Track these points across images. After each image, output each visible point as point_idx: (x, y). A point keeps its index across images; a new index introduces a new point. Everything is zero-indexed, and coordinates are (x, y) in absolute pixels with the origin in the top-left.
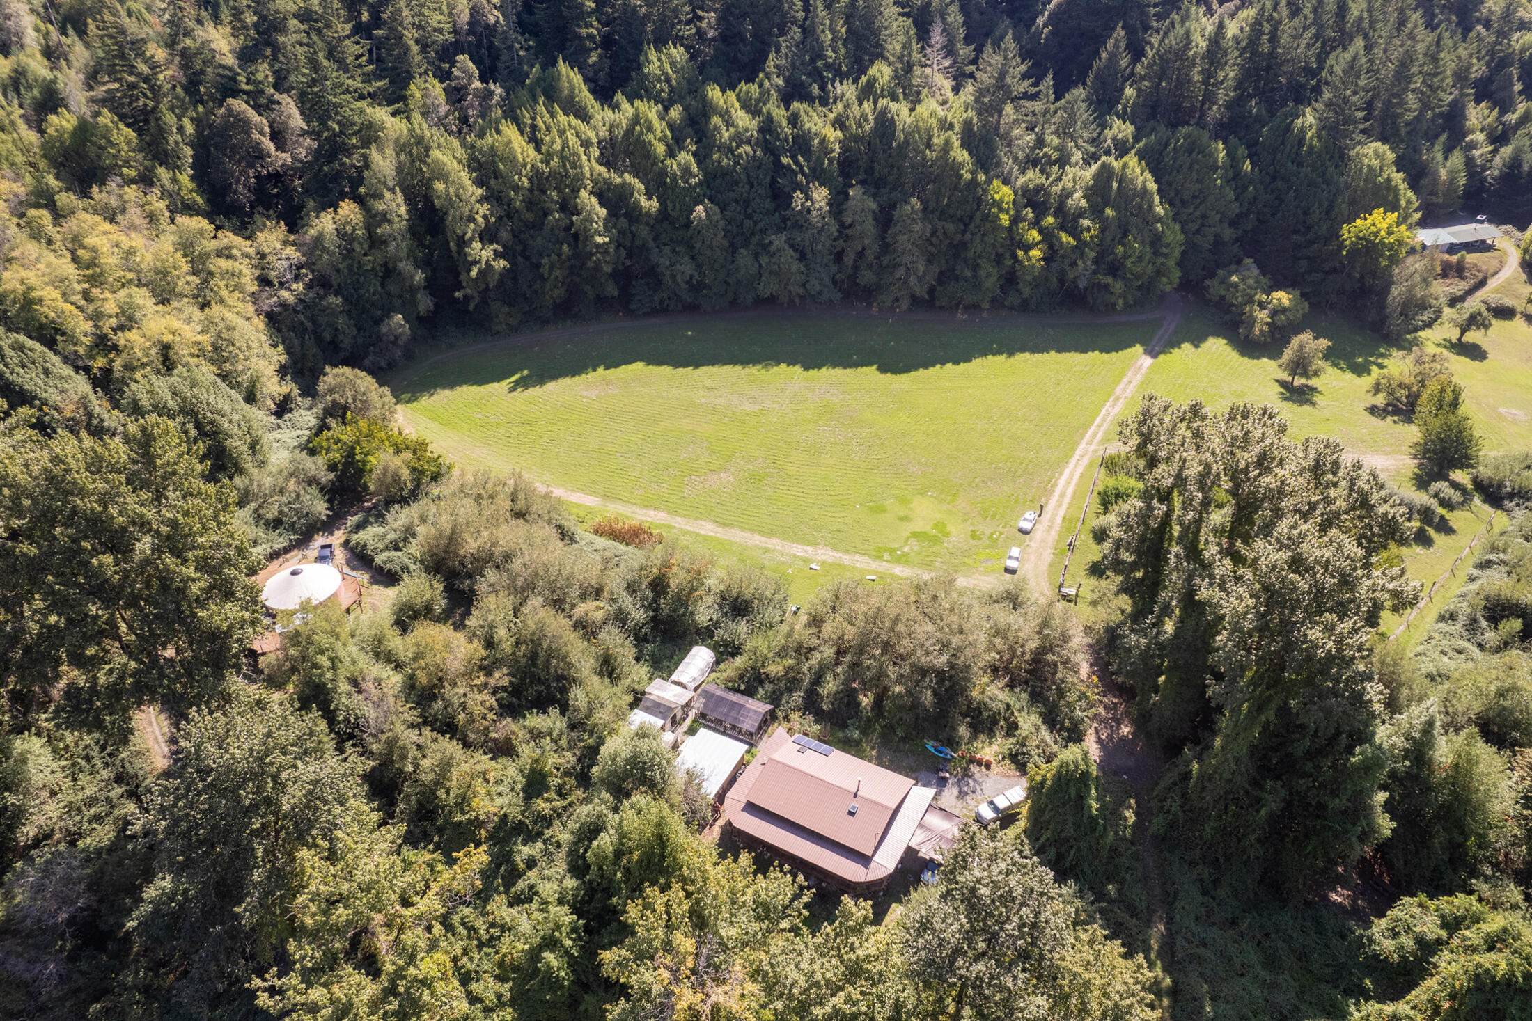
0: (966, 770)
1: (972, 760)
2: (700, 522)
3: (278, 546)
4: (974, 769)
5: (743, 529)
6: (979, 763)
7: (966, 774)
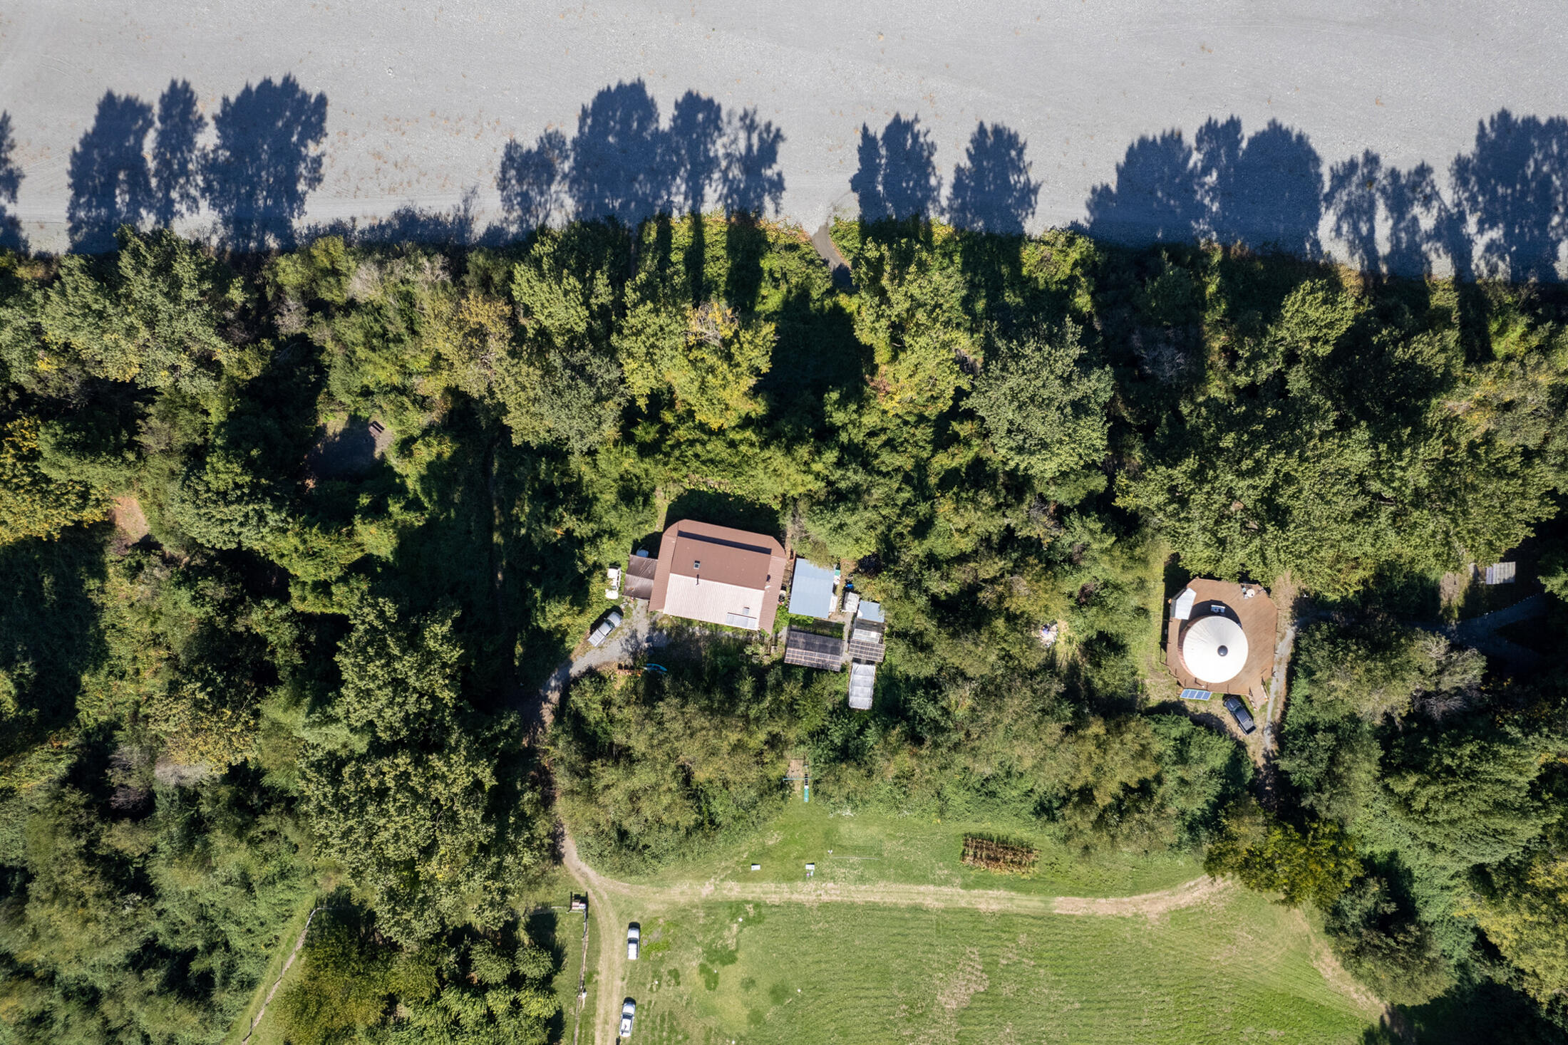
0: (635, 659)
1: (631, 668)
2: (941, 905)
3: (1291, 711)
4: (629, 662)
5: (895, 908)
6: (626, 667)
7: (634, 655)
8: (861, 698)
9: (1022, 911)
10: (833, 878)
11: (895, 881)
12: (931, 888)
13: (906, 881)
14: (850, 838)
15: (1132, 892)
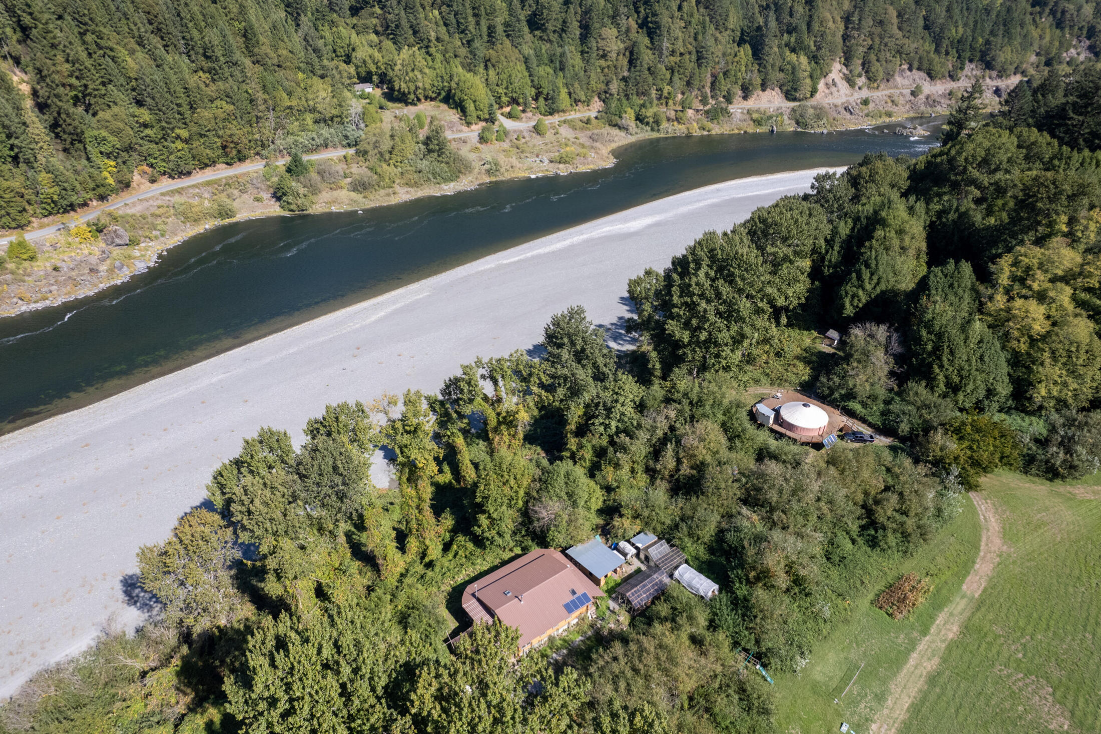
8: (707, 587)
9: (967, 614)
10: (867, 720)
11: (895, 675)
12: (914, 656)
13: (899, 668)
14: (831, 678)
15: (977, 548)
